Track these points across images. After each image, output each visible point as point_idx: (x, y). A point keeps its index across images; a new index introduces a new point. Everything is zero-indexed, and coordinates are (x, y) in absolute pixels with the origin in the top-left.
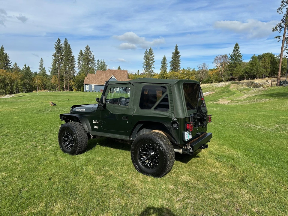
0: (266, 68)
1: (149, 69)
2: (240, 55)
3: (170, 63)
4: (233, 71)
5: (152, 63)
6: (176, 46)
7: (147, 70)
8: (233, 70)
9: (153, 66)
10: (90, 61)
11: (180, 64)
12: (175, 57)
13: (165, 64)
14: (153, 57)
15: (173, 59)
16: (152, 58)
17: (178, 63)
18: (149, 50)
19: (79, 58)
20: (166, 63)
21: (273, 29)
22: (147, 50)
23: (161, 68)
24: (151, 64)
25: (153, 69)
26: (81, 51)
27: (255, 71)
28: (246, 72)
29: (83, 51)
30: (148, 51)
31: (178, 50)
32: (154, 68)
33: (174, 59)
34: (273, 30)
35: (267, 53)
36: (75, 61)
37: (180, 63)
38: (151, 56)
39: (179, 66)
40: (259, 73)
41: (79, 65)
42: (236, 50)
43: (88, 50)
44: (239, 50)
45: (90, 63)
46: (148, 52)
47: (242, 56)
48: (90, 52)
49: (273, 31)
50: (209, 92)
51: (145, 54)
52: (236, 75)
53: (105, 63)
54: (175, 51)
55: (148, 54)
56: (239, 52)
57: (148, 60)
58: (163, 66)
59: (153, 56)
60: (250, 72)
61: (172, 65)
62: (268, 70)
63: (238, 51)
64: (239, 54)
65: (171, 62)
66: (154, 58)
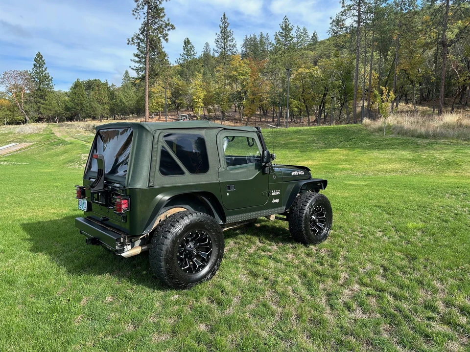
0: (103, 104)
2: (49, 76)
4: (38, 104)
8: (39, 102)
21: (129, 40)
27: (87, 107)
28: (67, 109)
34: (128, 42)
35: (95, 80)
40: (94, 111)
42: (38, 65)
44: (45, 66)
47: (52, 78)
49: (128, 44)
50: (13, 144)
52: (48, 112)
56: (46, 69)
60: (75, 108)
62: (106, 106)
63: (44, 69)
64: (45, 74)
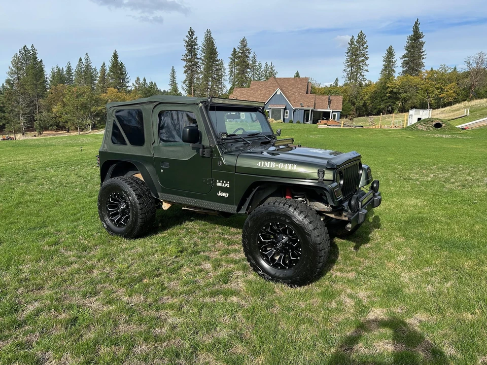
1: (357, 74)
3: (401, 58)
5: (363, 61)
6: (416, 23)
7: (352, 76)
9: (366, 68)
10: (247, 66)
11: (423, 61)
12: (413, 47)
13: (390, 61)
14: (366, 48)
15: (407, 50)
16: (363, 52)
17: (420, 57)
18: (359, 36)
19: (231, 63)
20: (393, 60)
22: (353, 37)
23: (382, 71)
24: (361, 64)
25: (364, 73)
26: (235, 49)
29: (238, 50)
30: (356, 38)
31: (420, 31)
32: (367, 71)
33: (409, 51)
36: (225, 69)
37: (423, 58)
38: (362, 48)
39: (420, 65)
41: (231, 75)
43: (245, 46)
45: (249, 70)
46: (356, 40)
48: (247, 50)
51: (349, 44)
53: (273, 69)
54: (412, 33)
55: (356, 43)
57: (355, 55)
58: (386, 67)
59: (365, 46)
61: (405, 63)
65: (405, 56)
66: (366, 50)
